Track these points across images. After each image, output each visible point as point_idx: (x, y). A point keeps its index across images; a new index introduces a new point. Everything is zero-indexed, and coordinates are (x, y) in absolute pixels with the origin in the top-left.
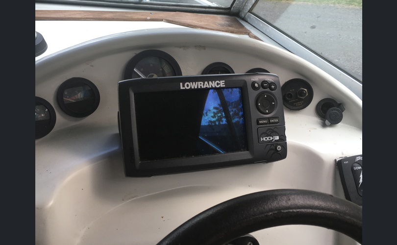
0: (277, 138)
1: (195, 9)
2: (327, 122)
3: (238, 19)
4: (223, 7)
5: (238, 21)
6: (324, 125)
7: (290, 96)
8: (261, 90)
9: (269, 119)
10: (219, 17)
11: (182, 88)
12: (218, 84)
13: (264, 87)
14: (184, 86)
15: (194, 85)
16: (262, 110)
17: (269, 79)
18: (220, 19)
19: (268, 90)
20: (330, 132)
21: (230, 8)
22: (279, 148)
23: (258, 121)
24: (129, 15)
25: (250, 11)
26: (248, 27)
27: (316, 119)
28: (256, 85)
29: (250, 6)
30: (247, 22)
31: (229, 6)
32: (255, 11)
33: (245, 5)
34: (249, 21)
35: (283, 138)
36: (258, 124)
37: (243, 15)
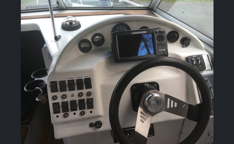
0: (165, 50)
1: (135, 8)
2: (184, 46)
3: (152, 11)
4: (146, 7)
5: (152, 12)
6: (183, 47)
7: (170, 37)
8: (159, 34)
9: (162, 43)
10: (144, 11)
11: (132, 34)
12: (144, 32)
13: (160, 33)
14: (133, 33)
15: (136, 33)
16: (159, 40)
17: (162, 30)
18: (145, 12)
19: (161, 34)
20: (185, 49)
21: (149, 7)
22: (165, 53)
23: (158, 44)
24: (109, 13)
25: (157, 8)
26: (156, 14)
27: (181, 45)
28: (157, 32)
29: (157, 6)
30: (156, 12)
31: (148, 6)
32: (159, 7)
33: (155, 5)
34: (157, 11)
35: (167, 50)
36: (158, 45)
37: (154, 10)
